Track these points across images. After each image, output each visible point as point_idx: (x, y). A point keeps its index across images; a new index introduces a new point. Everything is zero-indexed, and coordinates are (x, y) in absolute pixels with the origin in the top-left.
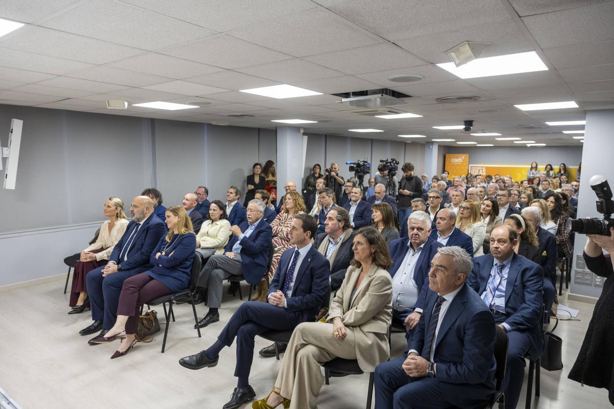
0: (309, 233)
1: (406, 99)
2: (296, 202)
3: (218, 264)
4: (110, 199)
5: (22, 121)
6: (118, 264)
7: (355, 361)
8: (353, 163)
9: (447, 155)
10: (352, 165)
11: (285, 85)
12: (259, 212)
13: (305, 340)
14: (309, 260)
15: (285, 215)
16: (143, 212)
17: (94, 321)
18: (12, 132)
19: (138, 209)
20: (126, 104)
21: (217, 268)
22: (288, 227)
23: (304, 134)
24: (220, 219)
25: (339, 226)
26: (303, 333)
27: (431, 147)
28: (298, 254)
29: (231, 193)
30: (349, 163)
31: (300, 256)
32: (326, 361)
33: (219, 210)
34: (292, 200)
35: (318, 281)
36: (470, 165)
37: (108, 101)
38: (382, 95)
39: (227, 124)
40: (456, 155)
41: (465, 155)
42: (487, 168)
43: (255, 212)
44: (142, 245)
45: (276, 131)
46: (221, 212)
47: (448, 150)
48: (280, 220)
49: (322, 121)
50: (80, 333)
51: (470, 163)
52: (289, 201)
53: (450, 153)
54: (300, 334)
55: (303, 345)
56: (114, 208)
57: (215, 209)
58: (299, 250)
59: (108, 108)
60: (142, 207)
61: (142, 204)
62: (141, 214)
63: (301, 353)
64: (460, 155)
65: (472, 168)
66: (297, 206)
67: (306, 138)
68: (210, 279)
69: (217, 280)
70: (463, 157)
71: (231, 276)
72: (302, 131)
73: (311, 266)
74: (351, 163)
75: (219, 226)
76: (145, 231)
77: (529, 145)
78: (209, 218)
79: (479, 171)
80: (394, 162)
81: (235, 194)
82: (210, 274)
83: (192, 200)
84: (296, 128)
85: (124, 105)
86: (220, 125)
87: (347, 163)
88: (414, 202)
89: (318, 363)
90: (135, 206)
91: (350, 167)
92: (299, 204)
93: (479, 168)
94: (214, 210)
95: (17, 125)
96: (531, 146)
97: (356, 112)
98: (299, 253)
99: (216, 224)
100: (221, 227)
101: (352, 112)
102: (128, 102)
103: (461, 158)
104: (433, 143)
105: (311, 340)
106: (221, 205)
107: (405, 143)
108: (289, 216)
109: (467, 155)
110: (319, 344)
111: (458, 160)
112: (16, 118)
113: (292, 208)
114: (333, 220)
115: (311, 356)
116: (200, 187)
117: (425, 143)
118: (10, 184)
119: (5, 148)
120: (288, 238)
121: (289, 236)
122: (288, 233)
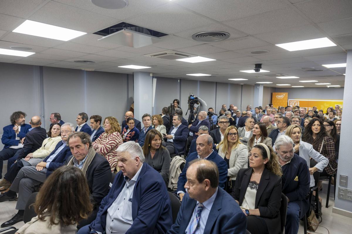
2: (112, 125)
9: (273, 93)
15: (106, 134)
21: (25, 177)
22: (103, 144)
23: (153, 77)
27: (258, 88)
34: (109, 124)
36: (289, 100)
38: (125, 30)
39: (93, 70)
40: (279, 93)
41: (286, 93)
42: (300, 101)
45: (133, 75)
47: (273, 90)
48: (101, 138)
51: (289, 98)
52: (107, 125)
53: (275, 92)
64: (282, 93)
65: (290, 102)
66: (112, 128)
67: (155, 80)
70: (284, 95)
72: (151, 75)
77: (328, 86)
79: (295, 104)
81: (82, 119)
86: (88, 70)
92: (114, 127)
93: (295, 102)
96: (330, 87)
103: (283, 95)
104: (259, 85)
107: (242, 85)
109: (287, 93)
111: (281, 96)
113: (110, 130)
117: (254, 85)
120: (102, 153)
121: (102, 151)
122: (102, 148)
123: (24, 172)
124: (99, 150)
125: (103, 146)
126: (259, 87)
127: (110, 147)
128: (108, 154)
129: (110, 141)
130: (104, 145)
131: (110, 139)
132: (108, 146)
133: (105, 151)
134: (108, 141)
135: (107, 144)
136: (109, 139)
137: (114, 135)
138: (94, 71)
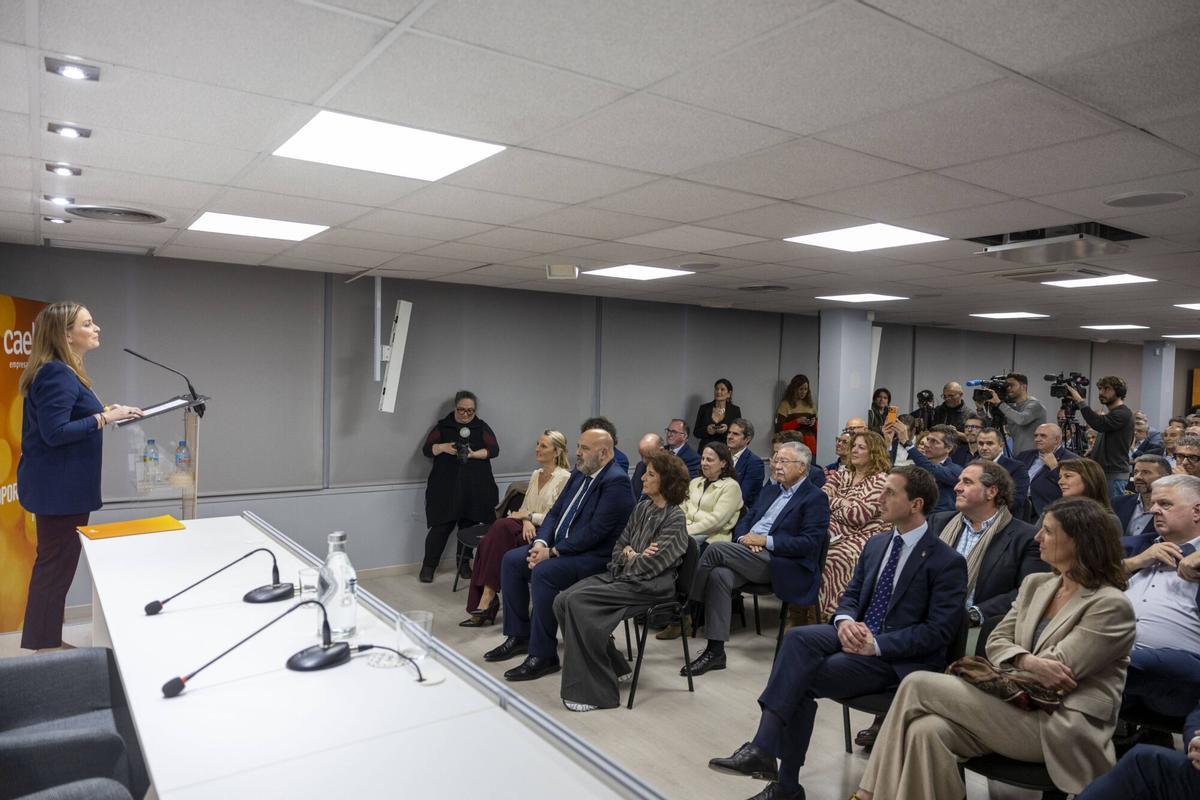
0: (920, 501)
1: (1132, 244)
3: (725, 559)
4: (544, 434)
5: (410, 304)
6: (550, 545)
7: (1042, 765)
8: (982, 383)
9: (1196, 372)
10: (980, 387)
11: (879, 225)
12: (798, 465)
13: (924, 705)
14: (924, 555)
15: (847, 476)
16: (597, 457)
17: (506, 638)
18: (396, 322)
19: (590, 452)
20: (576, 271)
21: (721, 565)
23: (875, 324)
24: (721, 477)
25: (986, 495)
26: (921, 689)
27: (1158, 352)
28: (899, 543)
29: (736, 434)
30: (973, 382)
31: (904, 547)
32: (973, 754)
33: (717, 460)
35: (943, 594)
37: (549, 267)
38: (1081, 237)
39: (729, 306)
43: (789, 465)
44: (592, 514)
45: (819, 318)
46: (723, 464)
47: (1195, 361)
48: (837, 485)
49: (919, 296)
50: (485, 656)
52: (860, 451)
54: (915, 692)
55: (921, 714)
56: (552, 448)
57: (711, 457)
58: (902, 536)
59: (549, 277)
60: (597, 449)
61: (596, 444)
62: (594, 461)
63: (916, 727)
67: (878, 331)
68: (709, 585)
69: (724, 592)
71: (747, 584)
72: (871, 317)
73: (926, 566)
74: (977, 384)
75: (718, 491)
76: (597, 491)
78: (700, 473)
80: (1079, 380)
81: (743, 436)
82: (709, 575)
84: (860, 311)
85: (574, 272)
86: (715, 306)
87: (969, 384)
88: (1141, 461)
89: (954, 752)
90: (585, 448)
91: (976, 391)
94: (709, 459)
95: (404, 309)
97: (1004, 275)
98: (902, 541)
99: (715, 487)
100: (721, 494)
101: (997, 275)
102: (580, 268)
104: (1165, 342)
105: (936, 705)
106: (722, 452)
107: (1092, 343)
108: (857, 481)
110: (953, 716)
112: (404, 299)
113: (863, 466)
114: (972, 482)
115: (937, 736)
116: (674, 420)
117: (1142, 343)
118: (388, 404)
119: (386, 347)
120: (853, 522)
121: (855, 518)
122: (852, 511)
123: (723, 553)
124: (846, 515)
125: (856, 504)
126: (1161, 352)
127: (874, 508)
128: (870, 527)
129: (874, 493)
130: (859, 503)
131: (874, 490)
132: (868, 505)
133: (862, 517)
134: (868, 493)
135: (866, 501)
136: (869, 489)
137: (881, 479)
138: (730, 309)
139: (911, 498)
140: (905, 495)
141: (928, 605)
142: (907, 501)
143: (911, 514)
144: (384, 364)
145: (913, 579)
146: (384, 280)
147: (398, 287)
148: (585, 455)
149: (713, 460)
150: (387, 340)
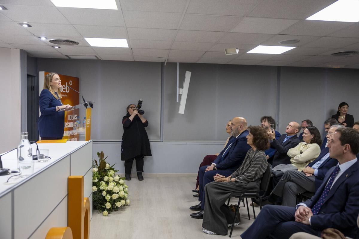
3: (292, 178)
4: (230, 121)
5: (191, 72)
14: (347, 176)
16: (238, 128)
17: (200, 202)
18: (185, 79)
19: (234, 126)
20: (237, 51)
21: (290, 181)
31: (340, 171)
33: (309, 134)
37: (226, 50)
46: (312, 136)
50: (190, 208)
57: (306, 132)
58: (340, 166)
59: (226, 55)
60: (237, 125)
61: (237, 123)
62: (237, 130)
68: (284, 190)
69: (289, 192)
82: (284, 185)
83: (294, 127)
95: (188, 75)
98: (339, 168)
102: (240, 50)
112: (188, 71)
118: (182, 110)
119: (181, 89)
123: (291, 175)
139: (343, 144)
140: (339, 143)
141: (345, 204)
142: (341, 146)
143: (344, 153)
144: (180, 96)
145: (338, 188)
146: (180, 63)
147: (185, 66)
148: (232, 127)
149: (307, 134)
150: (181, 86)
